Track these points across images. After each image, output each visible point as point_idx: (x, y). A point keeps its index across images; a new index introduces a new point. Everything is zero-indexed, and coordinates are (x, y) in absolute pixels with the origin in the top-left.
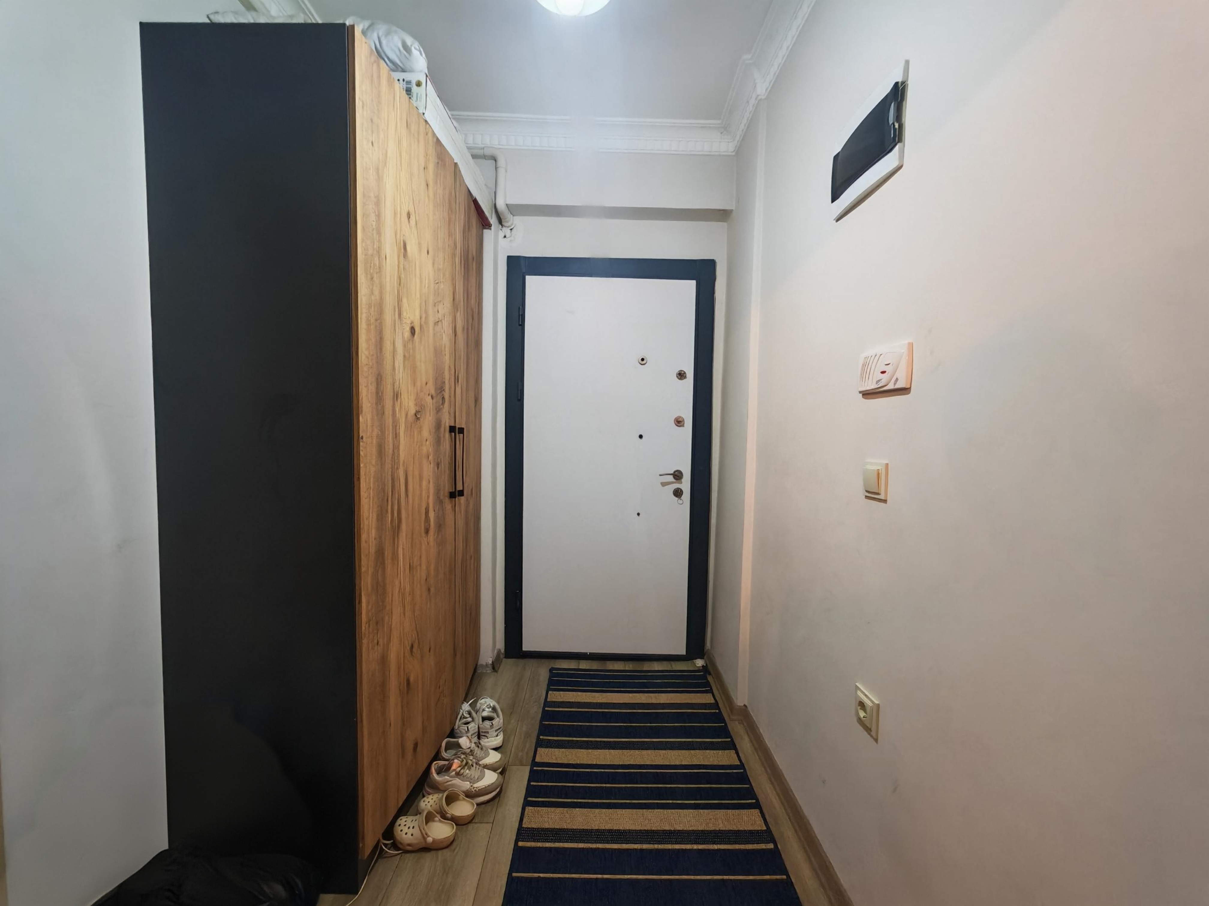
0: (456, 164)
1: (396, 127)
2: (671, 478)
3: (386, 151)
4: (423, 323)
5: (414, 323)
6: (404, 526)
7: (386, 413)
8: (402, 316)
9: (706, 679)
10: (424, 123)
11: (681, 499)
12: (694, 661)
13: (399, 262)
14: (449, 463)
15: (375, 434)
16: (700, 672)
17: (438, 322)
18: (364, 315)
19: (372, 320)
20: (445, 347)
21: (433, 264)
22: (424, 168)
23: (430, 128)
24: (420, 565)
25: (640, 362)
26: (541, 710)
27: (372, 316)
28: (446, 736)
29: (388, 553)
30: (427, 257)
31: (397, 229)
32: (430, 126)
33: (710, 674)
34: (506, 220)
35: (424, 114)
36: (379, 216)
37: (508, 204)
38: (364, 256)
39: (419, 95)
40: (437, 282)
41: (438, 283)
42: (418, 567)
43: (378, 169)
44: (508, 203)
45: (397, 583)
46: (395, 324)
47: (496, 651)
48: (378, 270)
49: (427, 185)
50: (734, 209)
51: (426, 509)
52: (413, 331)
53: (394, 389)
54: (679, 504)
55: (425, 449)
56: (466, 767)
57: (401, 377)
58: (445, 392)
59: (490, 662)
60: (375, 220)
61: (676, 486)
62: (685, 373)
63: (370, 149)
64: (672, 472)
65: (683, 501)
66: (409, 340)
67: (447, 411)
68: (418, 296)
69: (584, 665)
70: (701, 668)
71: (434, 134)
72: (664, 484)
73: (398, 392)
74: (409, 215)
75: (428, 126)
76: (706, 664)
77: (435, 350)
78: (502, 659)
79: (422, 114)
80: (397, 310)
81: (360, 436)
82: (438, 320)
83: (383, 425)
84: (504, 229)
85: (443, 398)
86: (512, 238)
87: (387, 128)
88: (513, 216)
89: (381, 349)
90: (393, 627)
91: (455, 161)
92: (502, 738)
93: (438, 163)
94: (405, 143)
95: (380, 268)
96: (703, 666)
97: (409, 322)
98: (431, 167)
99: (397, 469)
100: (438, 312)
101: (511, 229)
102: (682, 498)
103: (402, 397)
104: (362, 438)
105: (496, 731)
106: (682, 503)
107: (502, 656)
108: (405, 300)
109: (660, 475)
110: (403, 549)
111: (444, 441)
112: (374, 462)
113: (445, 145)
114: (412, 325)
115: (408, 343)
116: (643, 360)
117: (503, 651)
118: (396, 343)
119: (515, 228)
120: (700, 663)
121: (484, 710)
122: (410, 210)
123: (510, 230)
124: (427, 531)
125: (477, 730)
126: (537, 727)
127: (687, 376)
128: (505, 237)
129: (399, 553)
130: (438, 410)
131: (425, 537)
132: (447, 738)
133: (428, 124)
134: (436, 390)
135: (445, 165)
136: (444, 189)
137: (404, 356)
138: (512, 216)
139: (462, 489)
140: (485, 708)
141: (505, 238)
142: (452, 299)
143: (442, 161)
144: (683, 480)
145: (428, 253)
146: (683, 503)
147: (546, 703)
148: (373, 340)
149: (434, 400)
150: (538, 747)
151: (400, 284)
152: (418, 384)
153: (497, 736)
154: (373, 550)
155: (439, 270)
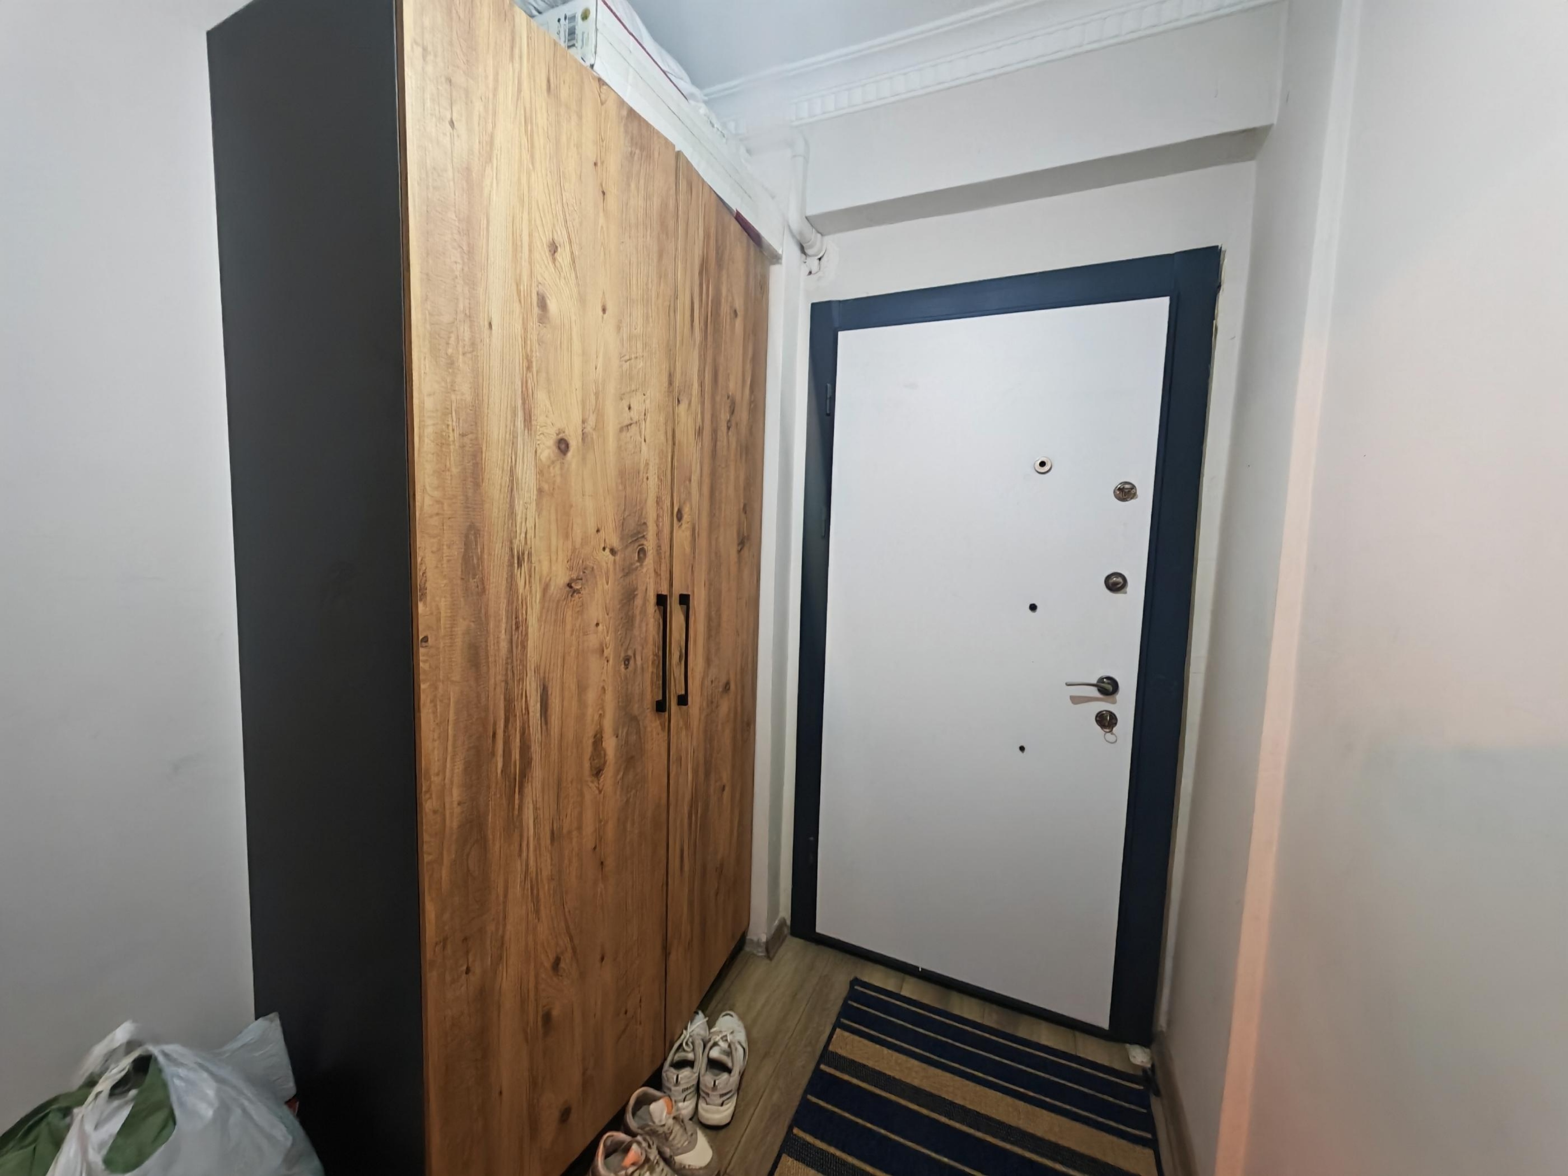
0: (678, 155)
1: (519, 91)
2: (1094, 692)
3: (492, 137)
4: (589, 429)
5: (567, 432)
6: (537, 773)
7: (492, 591)
8: (534, 423)
9: (1148, 1107)
10: (596, 84)
11: (1112, 734)
12: (1128, 1046)
13: (525, 330)
14: (656, 655)
15: (460, 629)
16: (1132, 1082)
17: (631, 424)
18: (429, 430)
19: (454, 436)
20: (647, 464)
21: (619, 328)
22: (595, 164)
23: (613, 93)
24: (580, 828)
25: (1037, 469)
26: (811, 1067)
27: (453, 430)
28: (642, 1083)
29: (494, 821)
30: (603, 318)
31: (520, 275)
32: (609, 86)
33: (1158, 1093)
34: (810, 243)
35: (592, 66)
36: (470, 253)
37: (810, 216)
38: (428, 326)
39: (585, 35)
40: (627, 357)
41: (630, 359)
42: (575, 833)
43: (468, 169)
44: (810, 212)
45: (519, 866)
46: (515, 437)
47: (776, 923)
48: (468, 349)
49: (604, 193)
50: (1275, 122)
51: (595, 736)
52: (563, 446)
53: (512, 549)
54: (1107, 741)
55: (593, 641)
56: (646, 1167)
57: (530, 524)
58: (646, 540)
59: (764, 938)
60: (459, 261)
61: (1104, 706)
62: (1133, 487)
63: (445, 134)
64: (1095, 681)
65: (1116, 737)
66: (553, 462)
67: (652, 571)
68: (577, 383)
69: (910, 989)
70: (1140, 1073)
71: (622, 103)
72: (1076, 700)
73: (523, 554)
74: (553, 248)
75: (605, 87)
76: (1153, 1066)
77: (622, 473)
78: (786, 936)
79: (589, 68)
80: (520, 414)
81: (421, 637)
82: (628, 422)
83: (483, 611)
84: (809, 260)
85: (642, 552)
86: (820, 274)
87: (495, 95)
88: (822, 235)
89: (477, 485)
90: (507, 937)
91: (677, 149)
92: (732, 1108)
93: (632, 154)
94: (542, 120)
95: (473, 344)
96: (1144, 1070)
97: (552, 432)
98: (614, 163)
99: (521, 680)
100: (630, 408)
101: (820, 259)
102: (1114, 729)
103: (534, 559)
104: (425, 639)
105: (722, 1095)
106: (1114, 740)
107: (786, 931)
108: (541, 397)
109: (1068, 685)
110: (536, 809)
111: (641, 621)
112: (456, 676)
113: (651, 122)
114: (561, 436)
115: (549, 467)
116: (1042, 464)
117: (789, 922)
118: (519, 470)
119: (825, 257)
120: (1139, 1056)
121: (715, 1044)
122: (556, 237)
123: (818, 261)
124: (598, 772)
125: (695, 1082)
126: (796, 1103)
127: (1138, 493)
128: (810, 273)
129: (525, 817)
130: (626, 571)
131: (592, 782)
132: (643, 1086)
133: (605, 83)
134: (622, 539)
135: (649, 157)
136: (648, 197)
137: (540, 491)
138: (819, 235)
139: (683, 692)
140: (719, 1040)
141: (812, 275)
142: (666, 384)
143: (642, 149)
144: (1119, 696)
145: (604, 310)
146: (1116, 741)
147: (827, 1056)
148: (455, 470)
149: (618, 558)
150: (784, 1153)
151: (529, 368)
152: (578, 533)
153: (722, 1105)
154: (453, 822)
155: (631, 338)
